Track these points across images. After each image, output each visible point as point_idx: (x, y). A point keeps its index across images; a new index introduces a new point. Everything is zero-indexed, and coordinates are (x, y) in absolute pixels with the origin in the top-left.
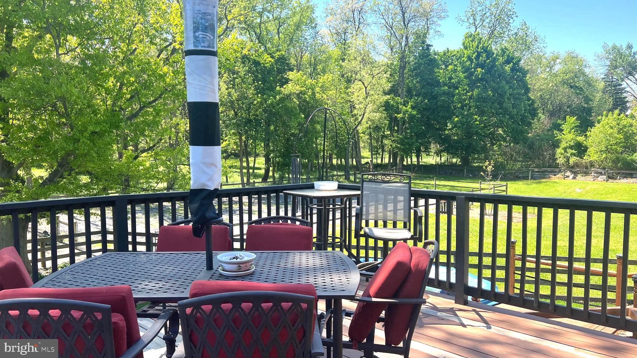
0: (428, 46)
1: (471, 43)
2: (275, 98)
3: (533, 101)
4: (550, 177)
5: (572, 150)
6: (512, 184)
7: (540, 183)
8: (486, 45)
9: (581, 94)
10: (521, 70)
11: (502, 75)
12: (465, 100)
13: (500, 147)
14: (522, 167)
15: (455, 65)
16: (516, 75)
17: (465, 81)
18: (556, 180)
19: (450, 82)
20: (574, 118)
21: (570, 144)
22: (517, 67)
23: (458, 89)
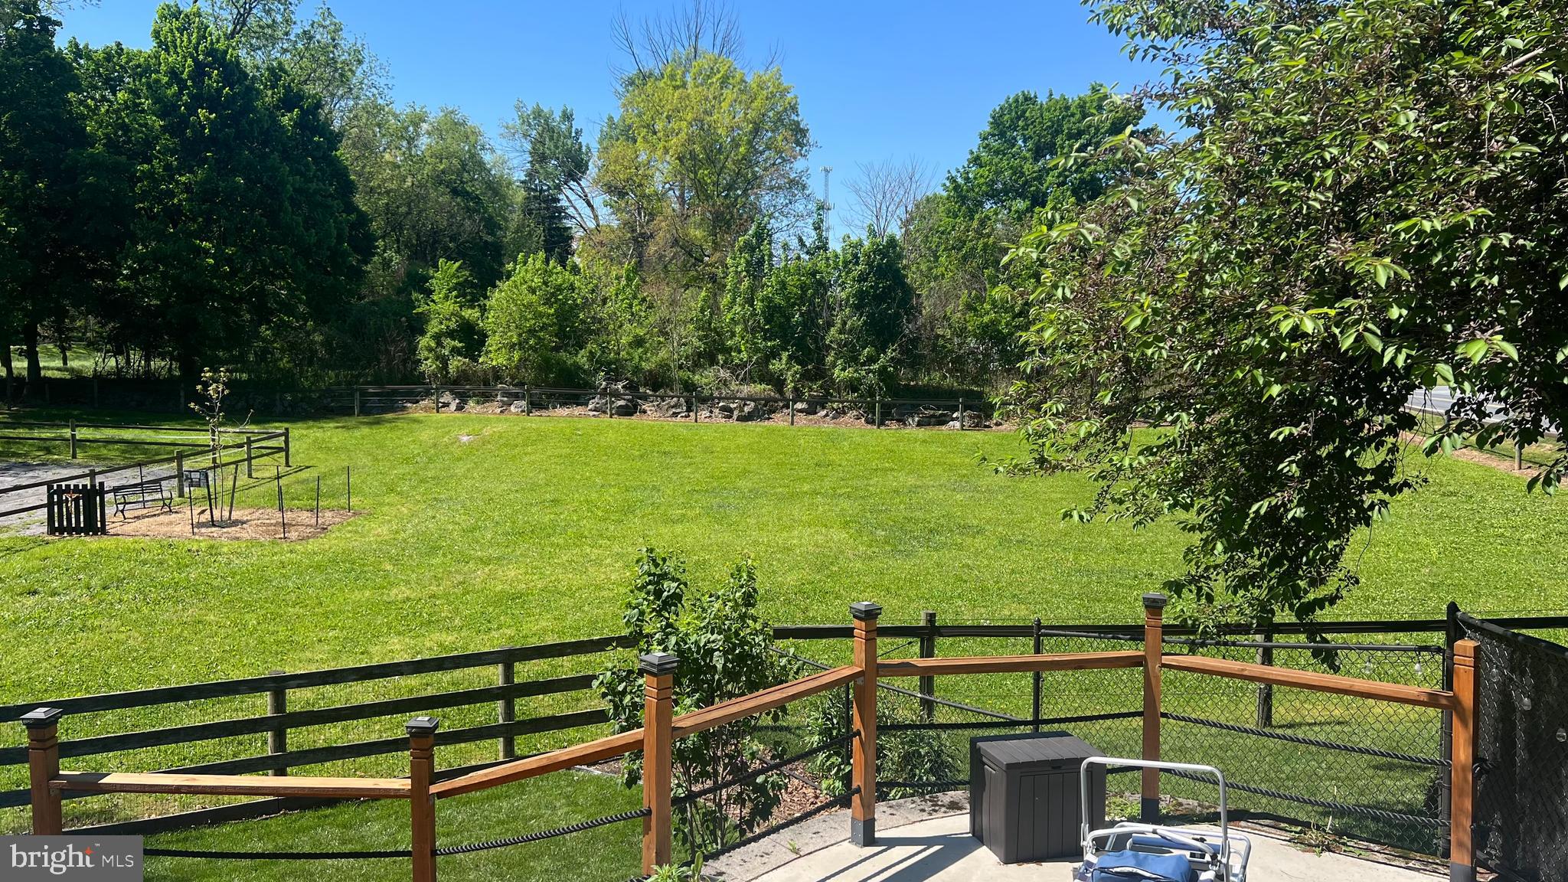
0: (46, 22)
1: (177, 35)
3: (362, 216)
4: (404, 409)
5: (454, 340)
6: (308, 428)
7: (378, 423)
8: (220, 47)
9: (478, 211)
10: (324, 129)
11: (271, 134)
12: (171, 194)
13: (280, 329)
14: (339, 384)
15: (135, 93)
16: (311, 140)
17: (166, 140)
18: (417, 415)
19: (129, 141)
20: (457, 264)
21: (448, 327)
22: (312, 121)
23: (149, 161)
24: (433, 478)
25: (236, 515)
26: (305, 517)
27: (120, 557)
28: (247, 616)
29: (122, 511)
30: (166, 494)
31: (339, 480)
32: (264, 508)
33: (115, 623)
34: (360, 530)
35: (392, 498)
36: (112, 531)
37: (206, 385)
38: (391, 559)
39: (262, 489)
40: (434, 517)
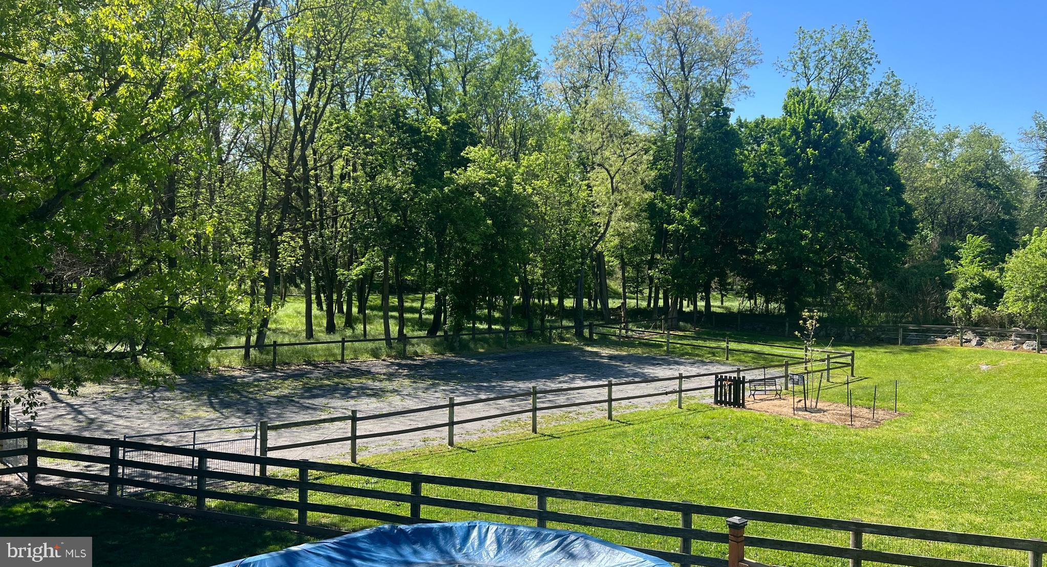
0: (726, 110)
1: (797, 106)
2: (442, 189)
3: (908, 207)
4: (935, 342)
5: (977, 293)
6: (866, 351)
7: (915, 351)
8: (822, 109)
9: (997, 198)
10: (886, 152)
11: (850, 159)
12: (787, 202)
13: (849, 285)
14: (888, 322)
15: (771, 144)
16: (876, 160)
17: (788, 170)
18: (945, 347)
19: (765, 172)
20: (982, 238)
21: (972, 284)
22: (878, 146)
23: (776, 184)
24: (959, 395)
25: (820, 405)
26: (865, 412)
27: (753, 423)
28: (829, 475)
29: (753, 395)
30: (778, 387)
31: (888, 389)
32: (837, 403)
33: (751, 465)
34: (904, 425)
35: (927, 406)
36: (748, 407)
37: (805, 320)
38: (928, 451)
39: (836, 390)
40: (960, 424)
